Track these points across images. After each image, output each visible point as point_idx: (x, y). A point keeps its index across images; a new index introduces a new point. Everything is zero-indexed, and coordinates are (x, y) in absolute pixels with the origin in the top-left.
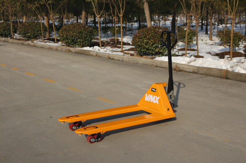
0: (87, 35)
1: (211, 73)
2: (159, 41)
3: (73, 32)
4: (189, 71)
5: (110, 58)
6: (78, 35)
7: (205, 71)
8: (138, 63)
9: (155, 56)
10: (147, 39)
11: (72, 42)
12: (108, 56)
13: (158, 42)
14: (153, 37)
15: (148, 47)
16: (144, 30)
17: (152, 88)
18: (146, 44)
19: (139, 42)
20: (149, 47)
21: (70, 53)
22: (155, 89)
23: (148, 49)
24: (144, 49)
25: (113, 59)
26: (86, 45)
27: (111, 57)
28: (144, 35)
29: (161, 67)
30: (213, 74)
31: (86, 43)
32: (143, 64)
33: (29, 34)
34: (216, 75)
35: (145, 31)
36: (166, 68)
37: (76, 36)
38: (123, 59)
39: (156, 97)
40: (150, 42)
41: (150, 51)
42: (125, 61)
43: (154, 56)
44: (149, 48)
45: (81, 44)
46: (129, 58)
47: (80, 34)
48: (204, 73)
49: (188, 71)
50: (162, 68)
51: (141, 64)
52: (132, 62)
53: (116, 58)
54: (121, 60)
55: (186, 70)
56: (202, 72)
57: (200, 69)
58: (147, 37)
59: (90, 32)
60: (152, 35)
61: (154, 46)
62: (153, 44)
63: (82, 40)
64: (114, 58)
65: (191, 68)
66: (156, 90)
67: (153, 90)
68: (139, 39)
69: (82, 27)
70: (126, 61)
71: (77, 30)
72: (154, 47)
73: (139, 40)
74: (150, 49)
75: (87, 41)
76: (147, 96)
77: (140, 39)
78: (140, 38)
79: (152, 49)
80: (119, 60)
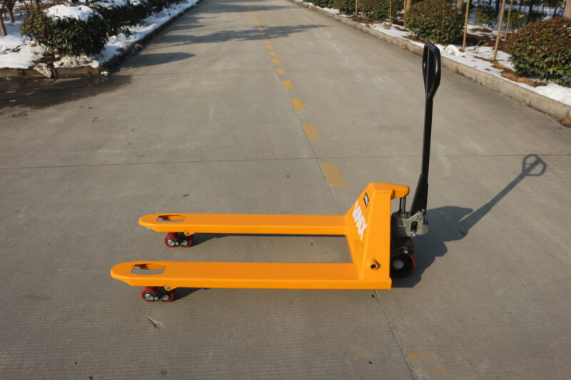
0: (450, 22)
2: (558, 52)
3: (426, 16)
5: (458, 72)
6: (433, 21)
8: (499, 92)
9: (547, 80)
10: (536, 45)
11: (422, 33)
12: (457, 67)
13: (556, 54)
14: (549, 41)
15: (532, 60)
16: (535, 26)
18: (529, 55)
19: (517, 49)
20: (534, 62)
21: (406, 51)
23: (532, 65)
24: (524, 64)
25: (462, 75)
26: (444, 41)
27: (461, 71)
28: (531, 36)
29: (536, 109)
31: (445, 38)
32: (507, 95)
33: (372, 13)
35: (537, 27)
36: (545, 113)
37: (430, 23)
38: (477, 79)
40: (539, 51)
41: (536, 70)
42: (479, 82)
43: (544, 81)
44: (535, 64)
45: (437, 37)
46: (487, 78)
47: (438, 20)
50: (540, 111)
51: (504, 94)
52: (490, 87)
53: (467, 74)
54: (474, 79)
58: (536, 40)
59: (457, 19)
60: (547, 36)
61: (546, 60)
62: (545, 57)
63: (438, 31)
64: (464, 73)
68: (519, 42)
69: (444, 9)
70: (481, 84)
71: (433, 12)
72: (547, 63)
73: (518, 44)
74: (538, 66)
75: (447, 34)
77: (521, 44)
78: (522, 41)
79: (541, 65)
80: (470, 79)
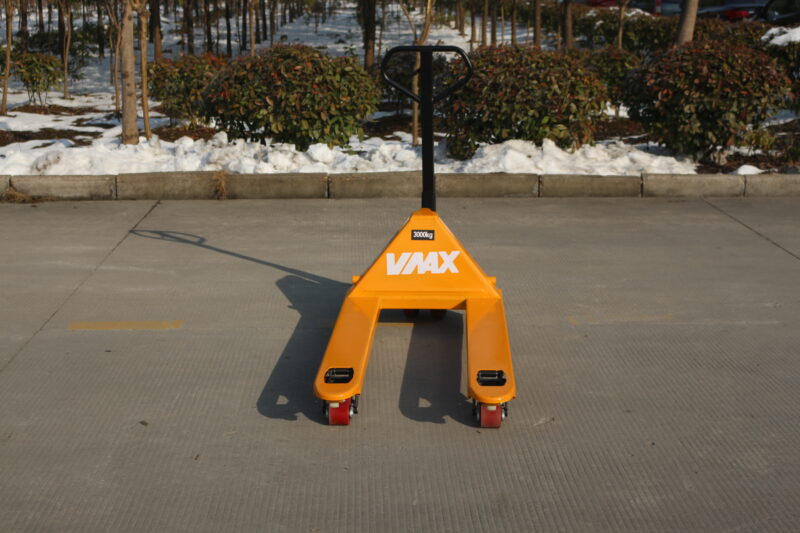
1: (167, 188)
4: (72, 195)
7: (144, 185)
17: (413, 231)
22: (432, 232)
30: (177, 192)
34: (187, 192)
39: (443, 254)
48: (140, 193)
49: (65, 195)
55: (55, 193)
56: (129, 192)
57: (123, 182)
65: (80, 183)
66: (436, 232)
67: (416, 235)
76: (396, 261)
